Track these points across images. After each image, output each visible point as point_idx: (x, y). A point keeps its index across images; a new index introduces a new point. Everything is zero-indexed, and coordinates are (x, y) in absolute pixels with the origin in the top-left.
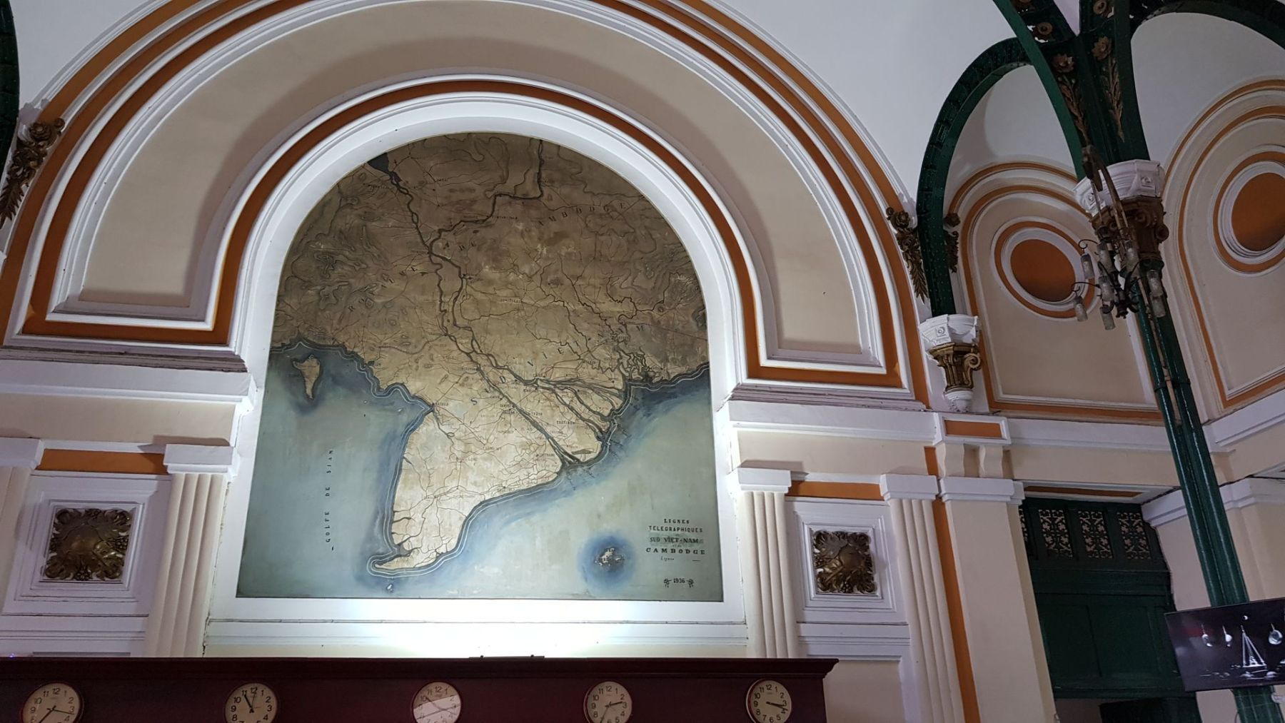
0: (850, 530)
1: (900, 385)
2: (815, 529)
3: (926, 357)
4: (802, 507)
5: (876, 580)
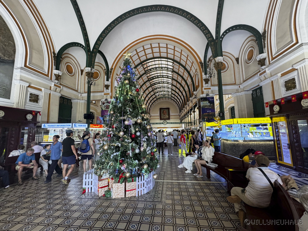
0: (36, 94)
1: (49, 77)
2: (31, 93)
3: (53, 75)
4: (29, 89)
5: (39, 101)
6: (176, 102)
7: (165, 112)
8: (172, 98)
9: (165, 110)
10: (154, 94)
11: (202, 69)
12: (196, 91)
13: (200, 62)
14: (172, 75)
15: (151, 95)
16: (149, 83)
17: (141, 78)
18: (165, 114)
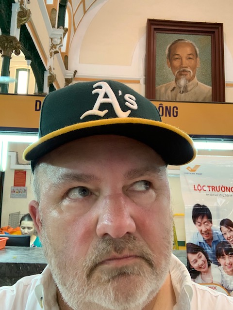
18: (185, 73)
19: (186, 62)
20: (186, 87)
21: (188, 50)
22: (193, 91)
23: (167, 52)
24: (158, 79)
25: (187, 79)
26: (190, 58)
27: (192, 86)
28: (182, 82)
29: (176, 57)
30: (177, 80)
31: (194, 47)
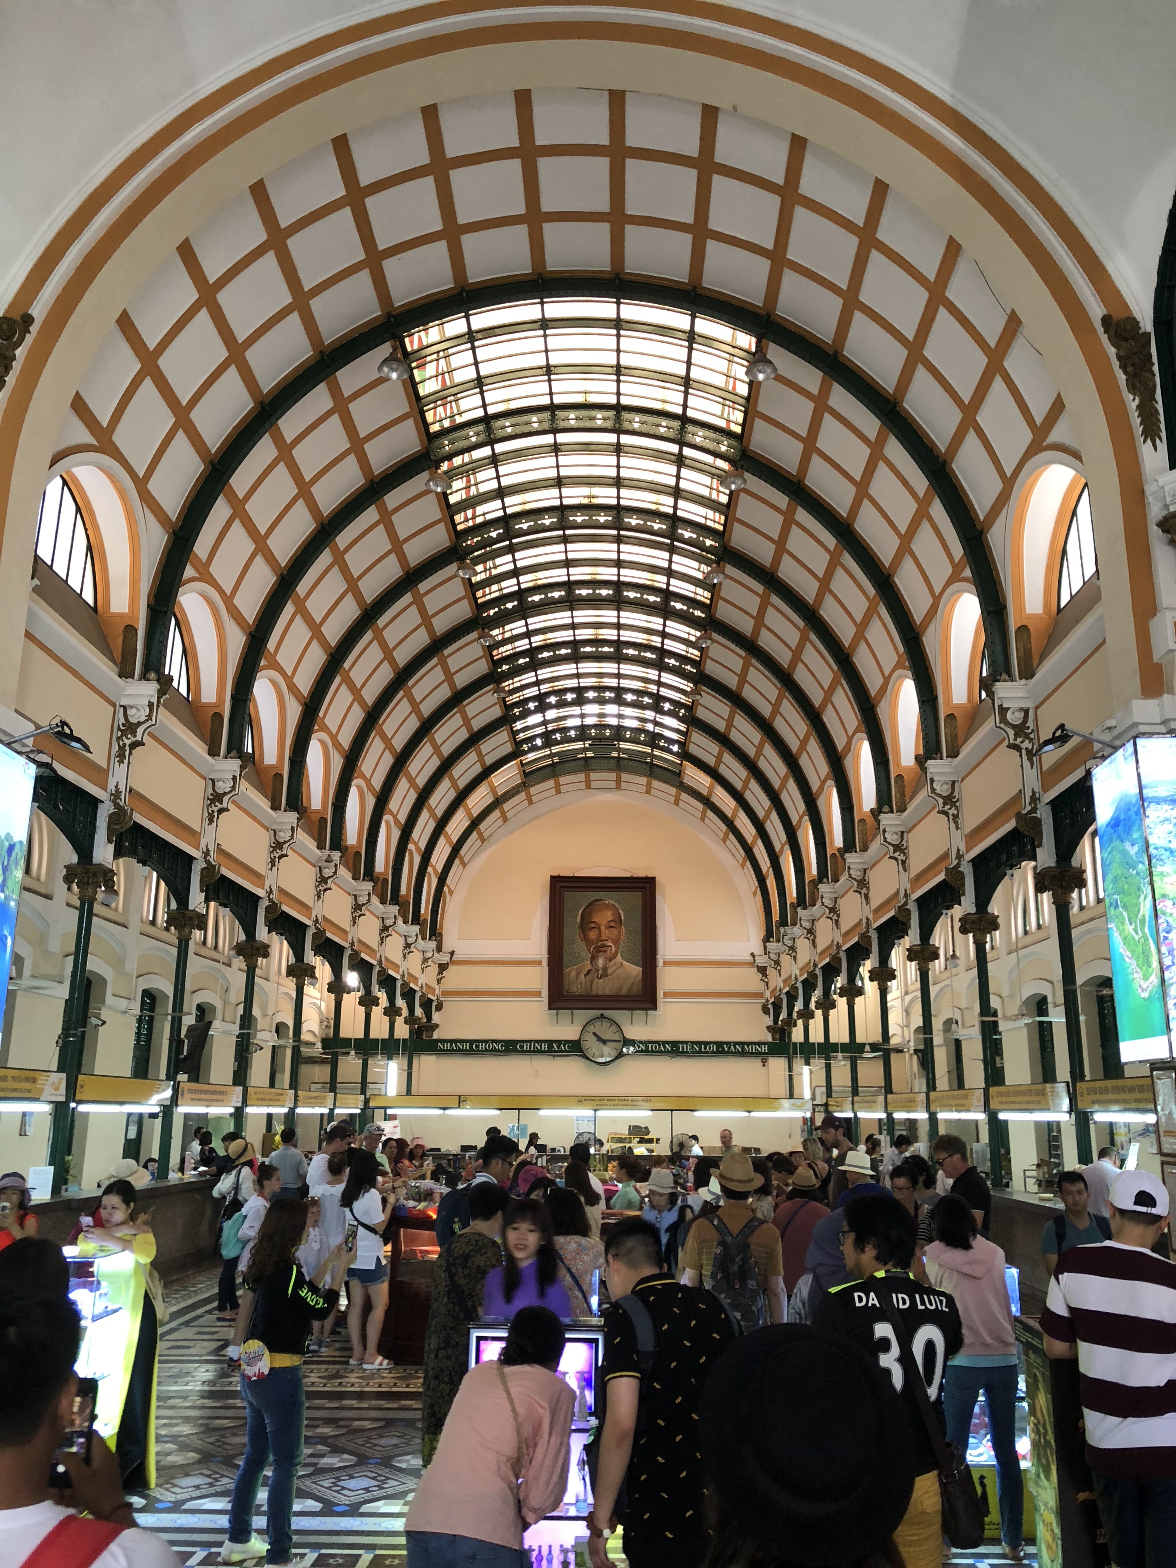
6: (730, 824)
7: (604, 917)
8: (695, 776)
9: (610, 898)
10: (506, 720)
11: (1132, 403)
12: (1028, 673)
13: (1106, 321)
14: (727, 510)
15: (467, 721)
16: (457, 589)
17: (370, 515)
18: (604, 949)
19: (605, 933)
20: (605, 969)
21: (609, 915)
22: (615, 974)
23: (579, 919)
24: (566, 957)
25: (606, 958)
26: (611, 927)
27: (614, 968)
28: (601, 962)
29: (593, 925)
30: (593, 959)
31: (617, 909)
